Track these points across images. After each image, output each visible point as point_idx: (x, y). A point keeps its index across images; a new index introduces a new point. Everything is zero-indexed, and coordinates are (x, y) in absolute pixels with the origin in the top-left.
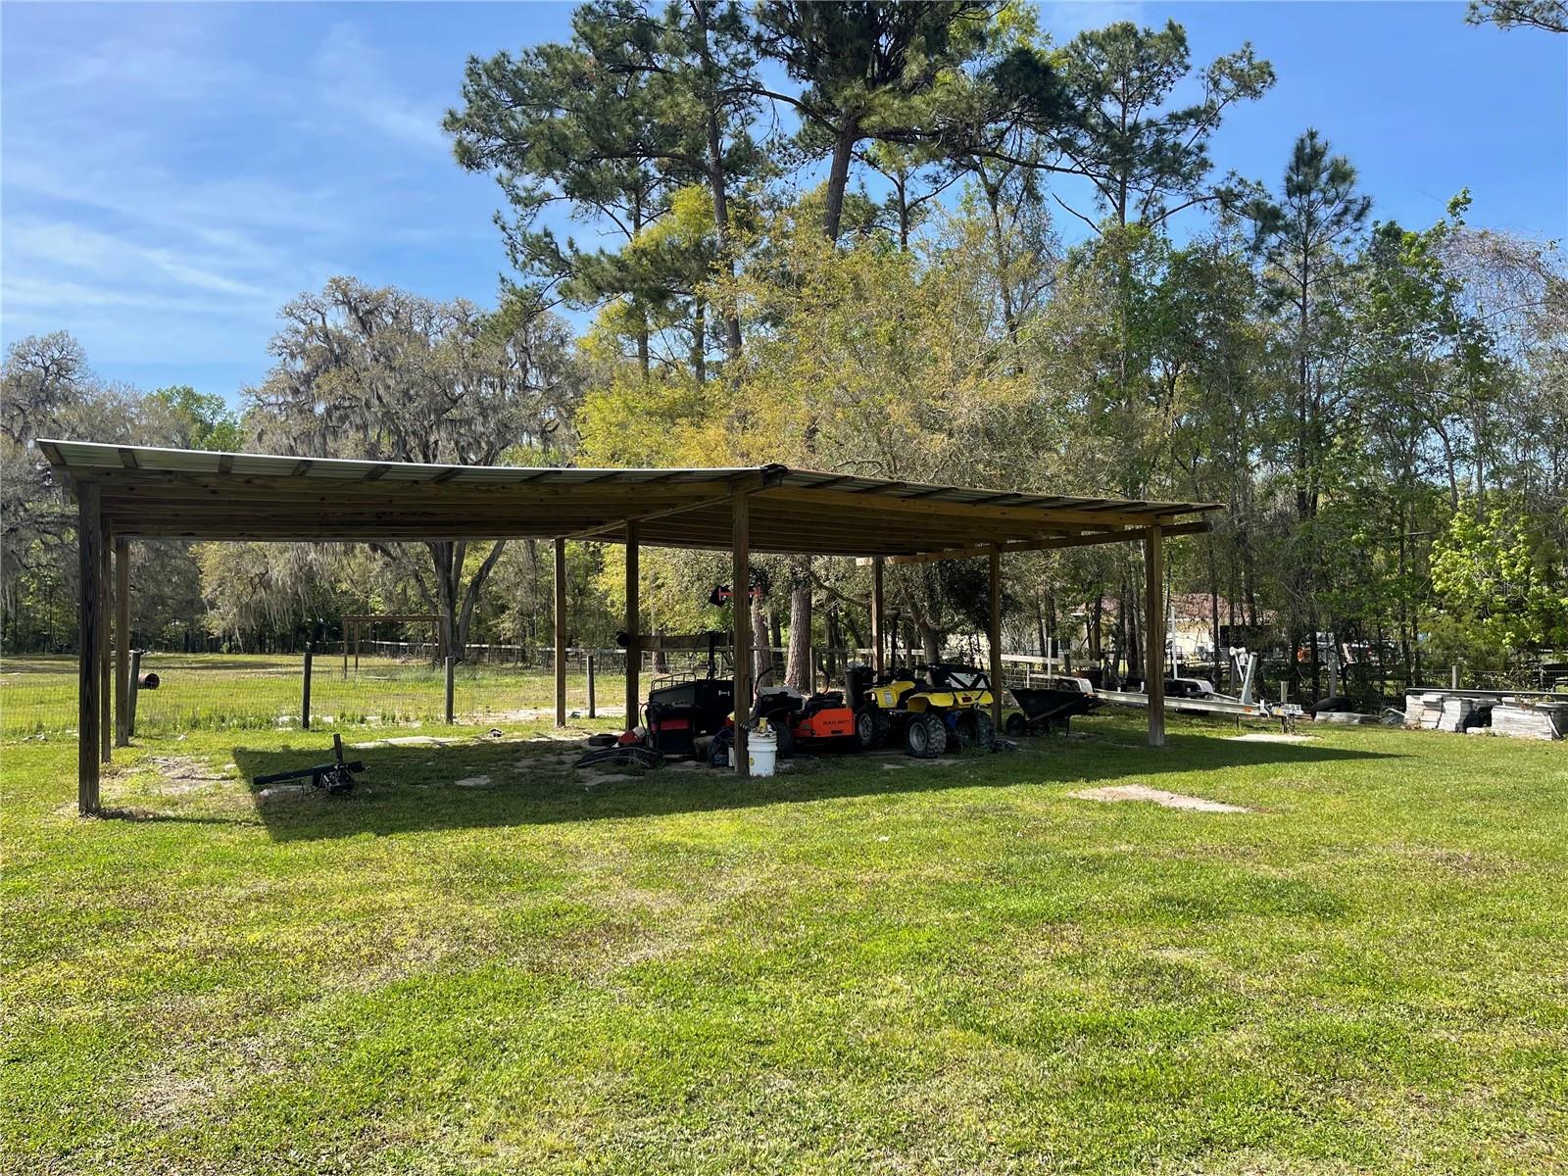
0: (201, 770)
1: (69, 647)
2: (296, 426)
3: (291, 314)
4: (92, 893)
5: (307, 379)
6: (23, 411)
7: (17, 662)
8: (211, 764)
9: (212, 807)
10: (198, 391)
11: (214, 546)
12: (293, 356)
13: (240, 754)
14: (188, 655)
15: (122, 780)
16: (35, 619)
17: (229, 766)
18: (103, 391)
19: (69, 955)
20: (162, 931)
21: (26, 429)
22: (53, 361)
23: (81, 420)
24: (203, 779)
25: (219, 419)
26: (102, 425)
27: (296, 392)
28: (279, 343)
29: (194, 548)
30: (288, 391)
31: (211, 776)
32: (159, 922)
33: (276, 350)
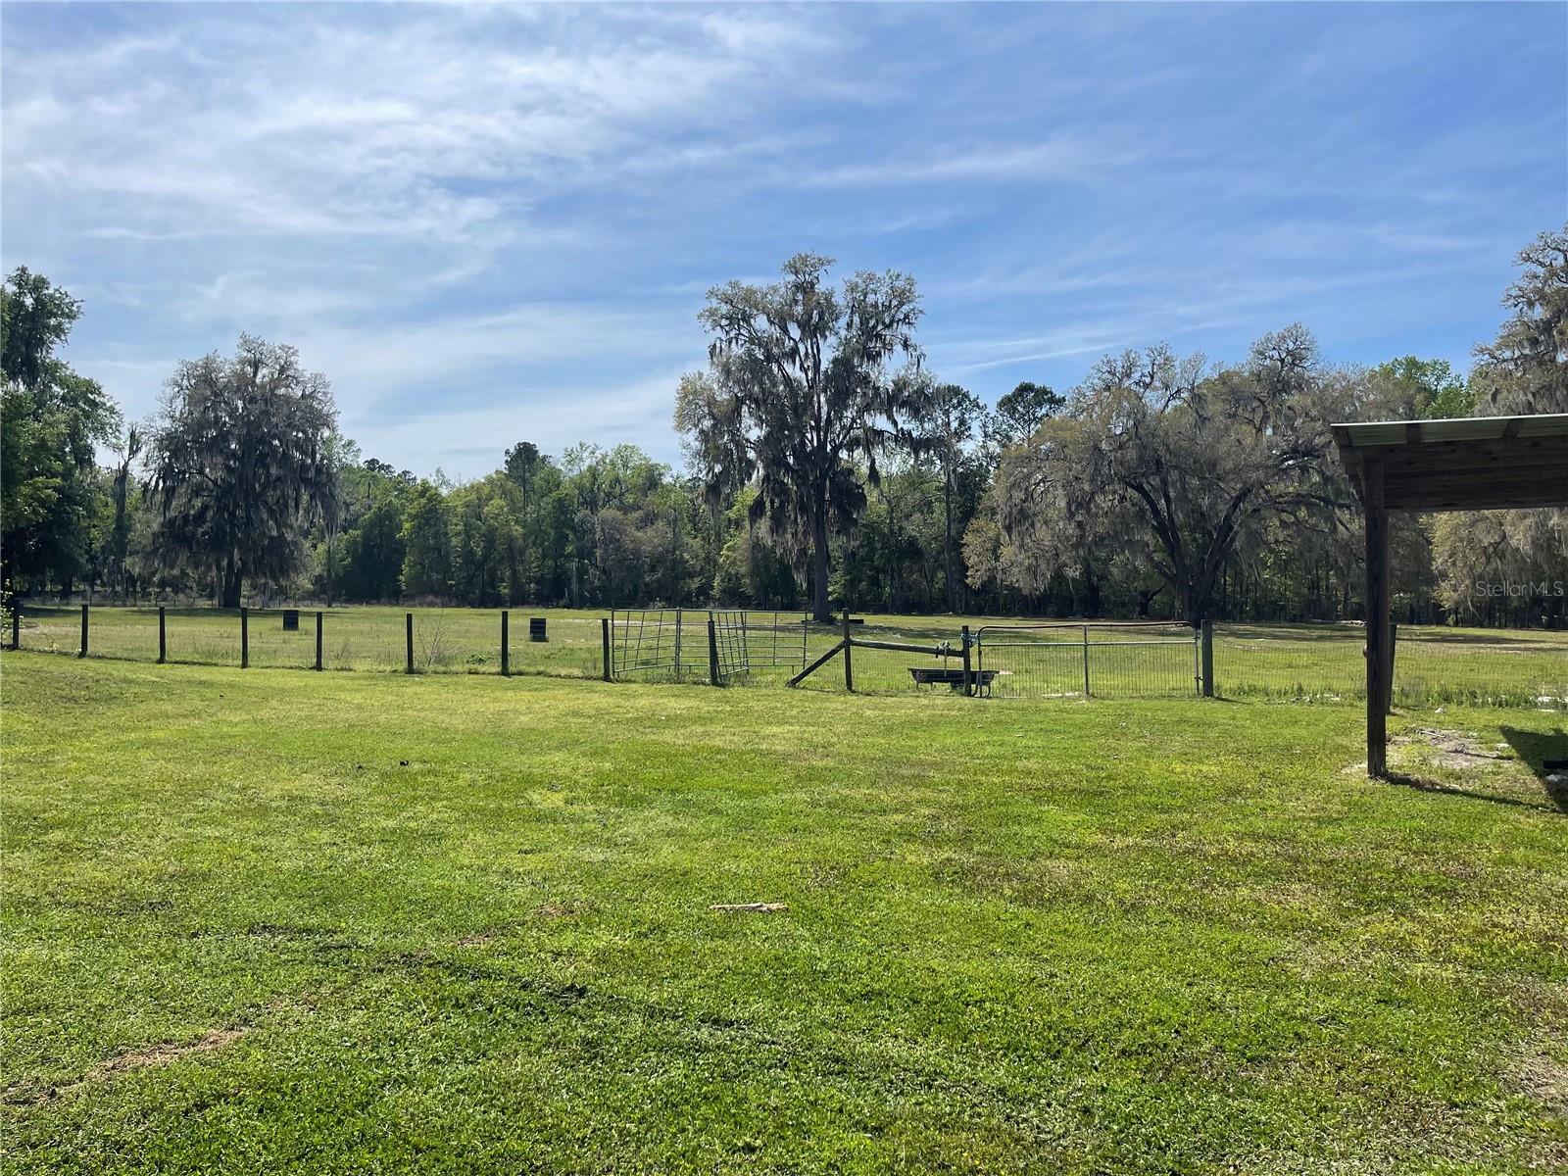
0: (1473, 747)
1: (1302, 616)
2: (1534, 378)
3: (1528, 259)
4: (1407, 854)
5: (1547, 327)
6: (1263, 402)
7: (1259, 629)
8: (1481, 740)
9: (1500, 785)
10: (1420, 359)
11: (1445, 516)
12: (1531, 304)
13: (1509, 733)
14: (1415, 627)
15: (1396, 748)
16: (1271, 590)
17: (1502, 745)
18: (1333, 373)
19: (1403, 911)
20: (1492, 907)
21: (1266, 418)
22: (1288, 352)
23: (1314, 404)
24: (1479, 756)
25: (1444, 384)
26: (1333, 407)
27: (1534, 342)
28: (1515, 292)
29: (1423, 519)
30: (1526, 344)
31: (1485, 753)
32: (1485, 896)
33: (1512, 301)
